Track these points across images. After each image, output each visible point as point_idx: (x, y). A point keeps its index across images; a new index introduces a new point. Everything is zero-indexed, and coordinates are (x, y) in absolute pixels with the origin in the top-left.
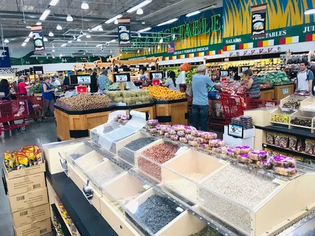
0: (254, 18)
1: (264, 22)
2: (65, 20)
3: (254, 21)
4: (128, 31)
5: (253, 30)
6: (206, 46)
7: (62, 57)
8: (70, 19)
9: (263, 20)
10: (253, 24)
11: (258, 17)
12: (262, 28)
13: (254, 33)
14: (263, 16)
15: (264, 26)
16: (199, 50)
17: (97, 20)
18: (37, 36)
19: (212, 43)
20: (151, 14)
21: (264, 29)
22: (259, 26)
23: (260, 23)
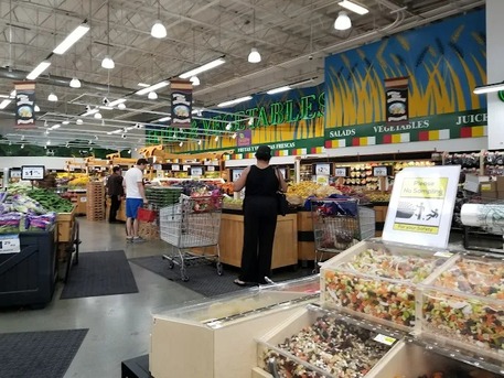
0: (390, 97)
1: (406, 104)
2: (68, 86)
3: (389, 101)
4: (188, 104)
5: (389, 114)
6: (291, 142)
7: (48, 147)
8: (75, 84)
9: (404, 100)
10: (388, 105)
11: (396, 96)
12: (403, 112)
13: (390, 119)
14: (404, 94)
15: (407, 109)
16: (280, 146)
17: (118, 90)
18: (24, 99)
19: (299, 138)
20: (208, 89)
21: (407, 113)
22: (398, 108)
23: (399, 105)
